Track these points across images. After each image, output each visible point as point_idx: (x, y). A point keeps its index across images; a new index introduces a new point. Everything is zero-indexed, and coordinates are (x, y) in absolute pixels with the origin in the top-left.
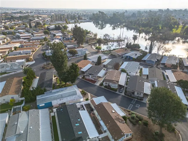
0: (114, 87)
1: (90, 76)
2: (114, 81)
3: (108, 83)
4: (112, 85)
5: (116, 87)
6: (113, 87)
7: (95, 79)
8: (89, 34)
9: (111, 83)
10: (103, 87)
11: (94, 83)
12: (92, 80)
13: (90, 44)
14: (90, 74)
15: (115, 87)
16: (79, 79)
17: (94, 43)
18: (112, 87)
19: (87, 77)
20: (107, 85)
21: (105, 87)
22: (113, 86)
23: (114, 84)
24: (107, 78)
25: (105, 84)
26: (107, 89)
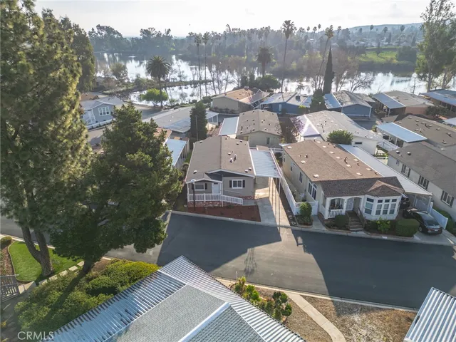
0: (385, 212)
1: (221, 187)
3: (345, 199)
4: (375, 205)
5: (396, 209)
6: (381, 217)
7: (243, 197)
10: (319, 228)
11: (257, 219)
12: (229, 207)
14: (218, 176)
15: (392, 212)
18: (373, 217)
19: (200, 198)
20: (344, 210)
22: (378, 213)
23: (384, 198)
24: (316, 176)
25: (330, 211)
26: (354, 234)
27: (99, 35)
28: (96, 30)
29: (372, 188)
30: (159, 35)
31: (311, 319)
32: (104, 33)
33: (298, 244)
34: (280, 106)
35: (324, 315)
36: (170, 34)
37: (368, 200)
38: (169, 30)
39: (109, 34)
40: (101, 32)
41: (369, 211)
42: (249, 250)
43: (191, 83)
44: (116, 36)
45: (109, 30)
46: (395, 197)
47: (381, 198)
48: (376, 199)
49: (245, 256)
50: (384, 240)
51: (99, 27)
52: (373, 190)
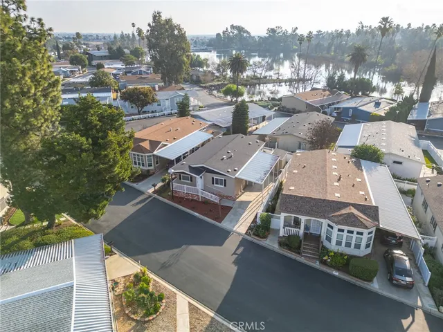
0: (348, 245)
1: (200, 181)
2: (346, 205)
3: (303, 218)
4: (335, 233)
5: (363, 244)
6: (343, 249)
7: (222, 197)
8: (205, 68)
9: (325, 222)
10: (271, 243)
11: (220, 220)
12: (206, 202)
13: (205, 87)
14: (199, 171)
15: (357, 246)
16: (141, 198)
17: (218, 85)
18: (332, 246)
19: (182, 188)
20: (301, 231)
21: (290, 243)
22: (339, 243)
23: (346, 228)
24: (292, 188)
25: (284, 228)
26: (302, 260)
27: (231, 34)
28: (229, 30)
29: (337, 214)
30: (285, 33)
31: (176, 327)
32: (236, 32)
33: (234, 253)
34: (351, 111)
35: (191, 329)
36: (297, 31)
37: (329, 226)
38: (297, 28)
39: (240, 33)
40: (233, 31)
41: (329, 239)
42: (184, 246)
43: (286, 81)
44: (245, 35)
45: (240, 29)
46: (360, 230)
47: (351, 229)
48: (336, 227)
49: (176, 251)
50: (334, 276)
51: (232, 27)
52: (335, 216)
